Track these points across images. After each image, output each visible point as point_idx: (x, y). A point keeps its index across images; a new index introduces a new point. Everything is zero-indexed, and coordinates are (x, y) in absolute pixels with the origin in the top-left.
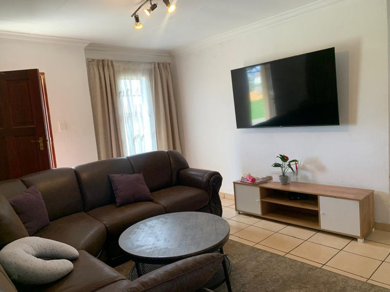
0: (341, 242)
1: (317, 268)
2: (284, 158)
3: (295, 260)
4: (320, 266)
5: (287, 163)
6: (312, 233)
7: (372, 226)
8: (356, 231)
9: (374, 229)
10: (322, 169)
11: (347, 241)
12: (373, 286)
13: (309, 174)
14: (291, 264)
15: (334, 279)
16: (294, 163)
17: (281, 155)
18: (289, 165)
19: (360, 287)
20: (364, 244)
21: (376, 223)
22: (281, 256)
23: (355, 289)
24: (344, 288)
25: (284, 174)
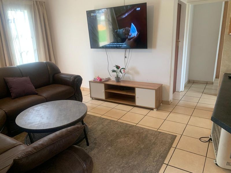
0: (145, 111)
1: (134, 126)
2: (118, 67)
3: (123, 123)
4: (135, 125)
5: (119, 70)
6: (131, 107)
7: (161, 102)
8: (153, 106)
9: (161, 104)
10: (137, 73)
11: (148, 111)
12: (160, 132)
13: (131, 76)
14: (121, 125)
15: (142, 131)
16: (123, 70)
17: (116, 66)
18: (120, 71)
19: (154, 134)
20: (156, 112)
21: (163, 101)
22: (116, 121)
23: (152, 135)
24: (147, 135)
25: (117, 76)
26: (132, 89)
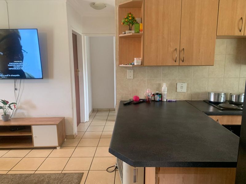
0: (47, 152)
1: (31, 174)
2: (5, 102)
3: (15, 174)
4: (33, 172)
5: (8, 105)
6: (28, 151)
7: (64, 137)
8: (56, 144)
9: (65, 139)
10: (33, 107)
11: (50, 150)
12: (65, 174)
13: (25, 112)
14: (12, 178)
15: (43, 178)
16: (13, 105)
17: (2, 100)
18: (10, 107)
19: (58, 178)
20: (60, 149)
21: (66, 135)
22: (4, 174)
23: (55, 180)
24: (49, 181)
25: (5, 113)
26: (28, 128)
